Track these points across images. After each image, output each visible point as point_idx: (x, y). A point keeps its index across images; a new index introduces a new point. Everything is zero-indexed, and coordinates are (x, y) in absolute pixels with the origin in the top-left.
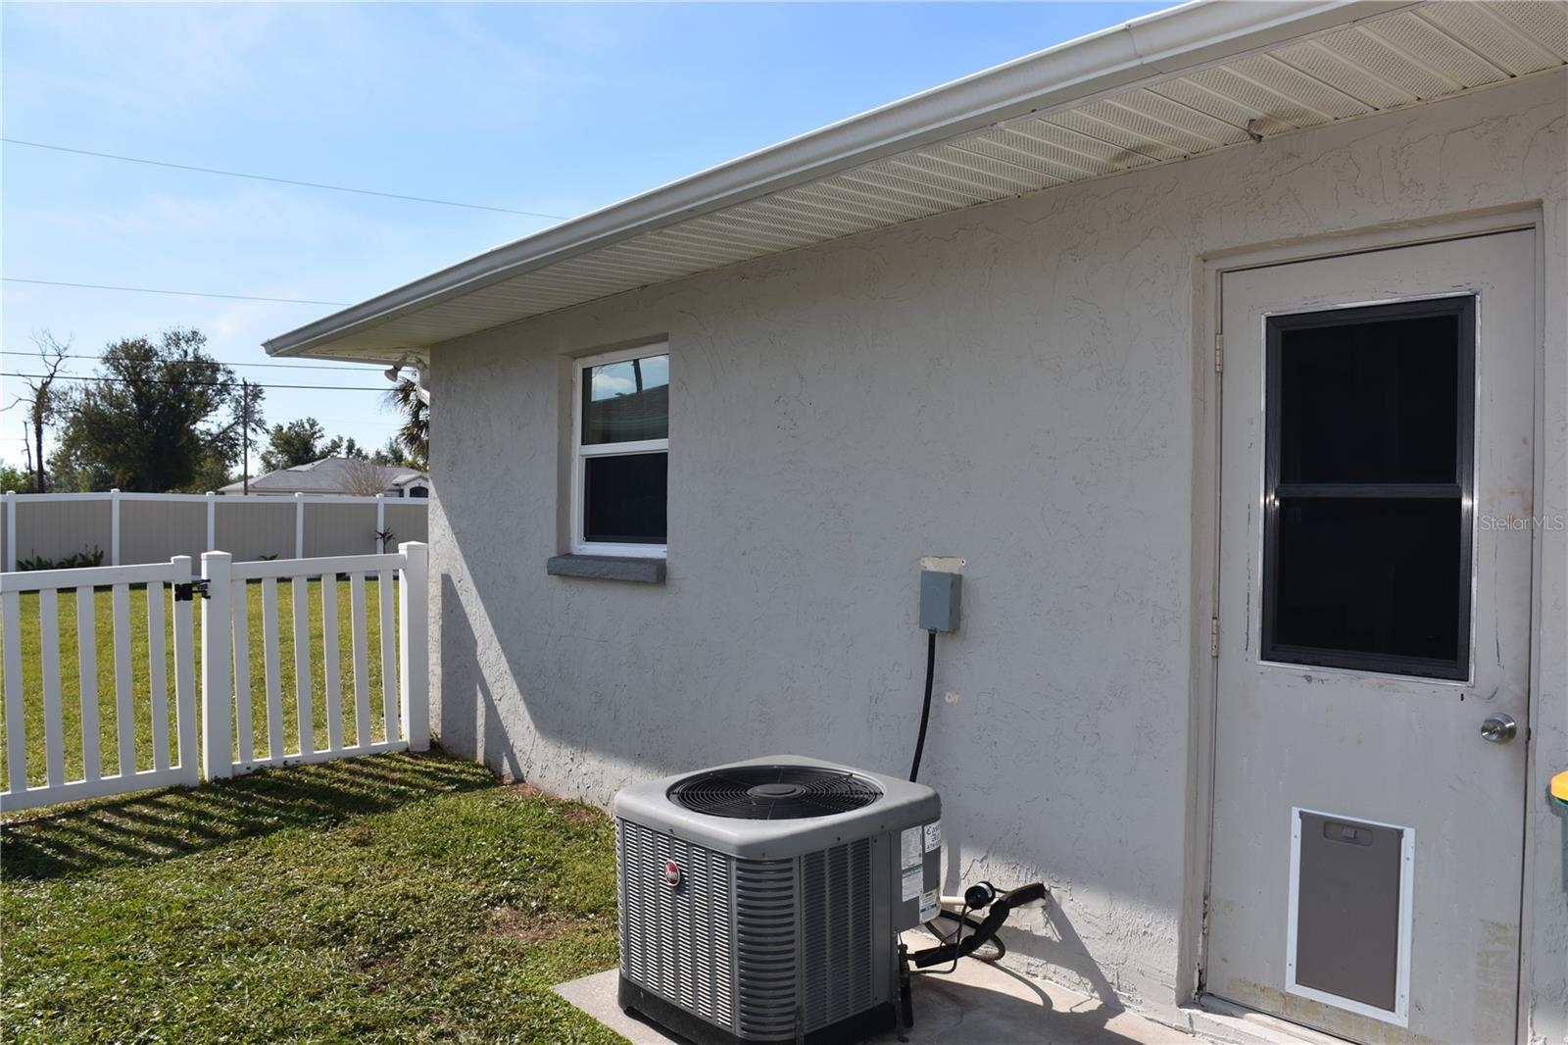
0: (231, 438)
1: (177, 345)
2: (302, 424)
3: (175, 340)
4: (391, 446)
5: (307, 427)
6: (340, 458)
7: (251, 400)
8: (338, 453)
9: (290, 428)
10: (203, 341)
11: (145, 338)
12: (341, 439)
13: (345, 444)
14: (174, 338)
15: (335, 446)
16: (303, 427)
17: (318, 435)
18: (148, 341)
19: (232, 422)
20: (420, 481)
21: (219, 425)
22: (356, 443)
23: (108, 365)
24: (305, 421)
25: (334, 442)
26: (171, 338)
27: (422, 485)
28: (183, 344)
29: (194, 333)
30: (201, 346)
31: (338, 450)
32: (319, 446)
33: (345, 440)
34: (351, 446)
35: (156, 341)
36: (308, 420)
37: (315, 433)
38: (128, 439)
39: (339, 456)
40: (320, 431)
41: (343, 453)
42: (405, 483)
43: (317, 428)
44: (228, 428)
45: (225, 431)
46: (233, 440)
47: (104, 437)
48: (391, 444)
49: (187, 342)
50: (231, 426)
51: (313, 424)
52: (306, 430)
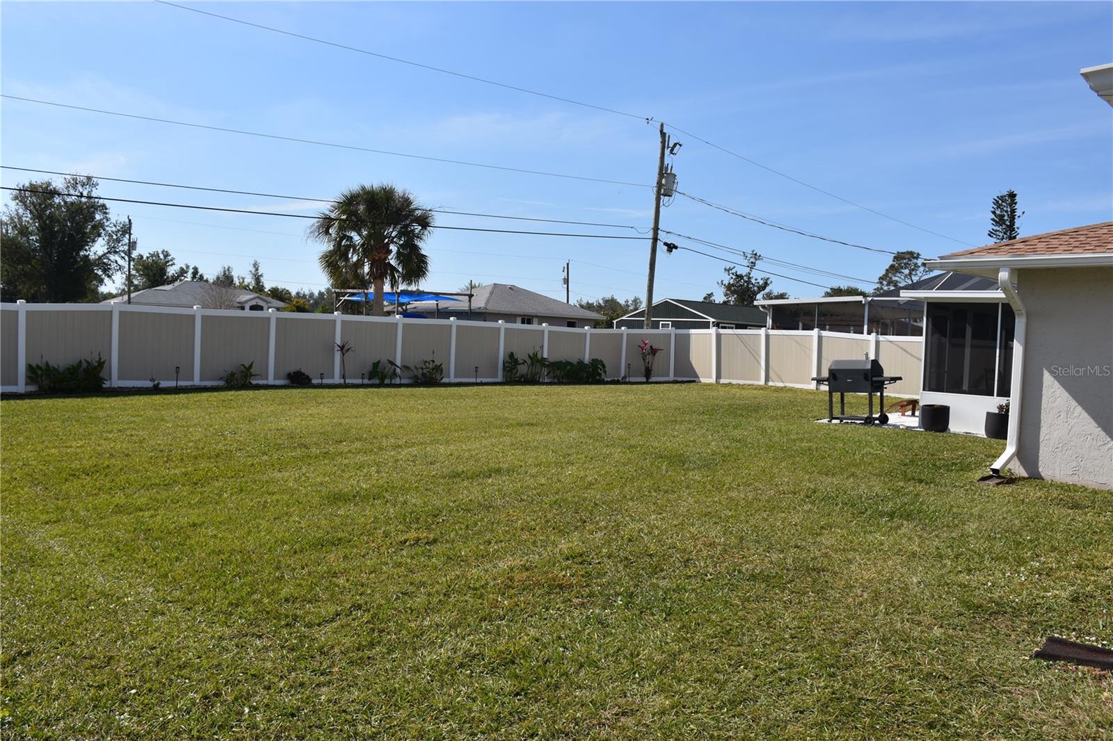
0: (104, 263)
1: (75, 188)
2: (158, 254)
3: (74, 183)
4: (225, 274)
5: (162, 256)
6: (187, 281)
7: (121, 235)
8: (185, 277)
9: (148, 258)
10: (95, 185)
11: (50, 181)
12: (188, 267)
13: (191, 271)
14: (72, 182)
15: (183, 272)
16: (159, 257)
17: (170, 263)
18: (52, 183)
19: (106, 251)
20: (257, 300)
21: (95, 253)
22: (199, 270)
23: (17, 201)
24: (160, 252)
25: (182, 269)
26: (70, 182)
27: (259, 304)
28: (80, 188)
29: (89, 178)
30: (94, 189)
31: (185, 275)
32: (171, 271)
33: (191, 268)
34: (196, 271)
35: (58, 183)
36: (163, 252)
37: (168, 261)
38: (34, 260)
39: (186, 279)
40: (172, 260)
41: (189, 276)
42: (246, 302)
43: (170, 258)
44: (103, 256)
45: (100, 258)
46: (107, 265)
47: (15, 259)
48: (225, 271)
49: (83, 186)
50: (104, 255)
51: (166, 255)
52: (161, 259)
